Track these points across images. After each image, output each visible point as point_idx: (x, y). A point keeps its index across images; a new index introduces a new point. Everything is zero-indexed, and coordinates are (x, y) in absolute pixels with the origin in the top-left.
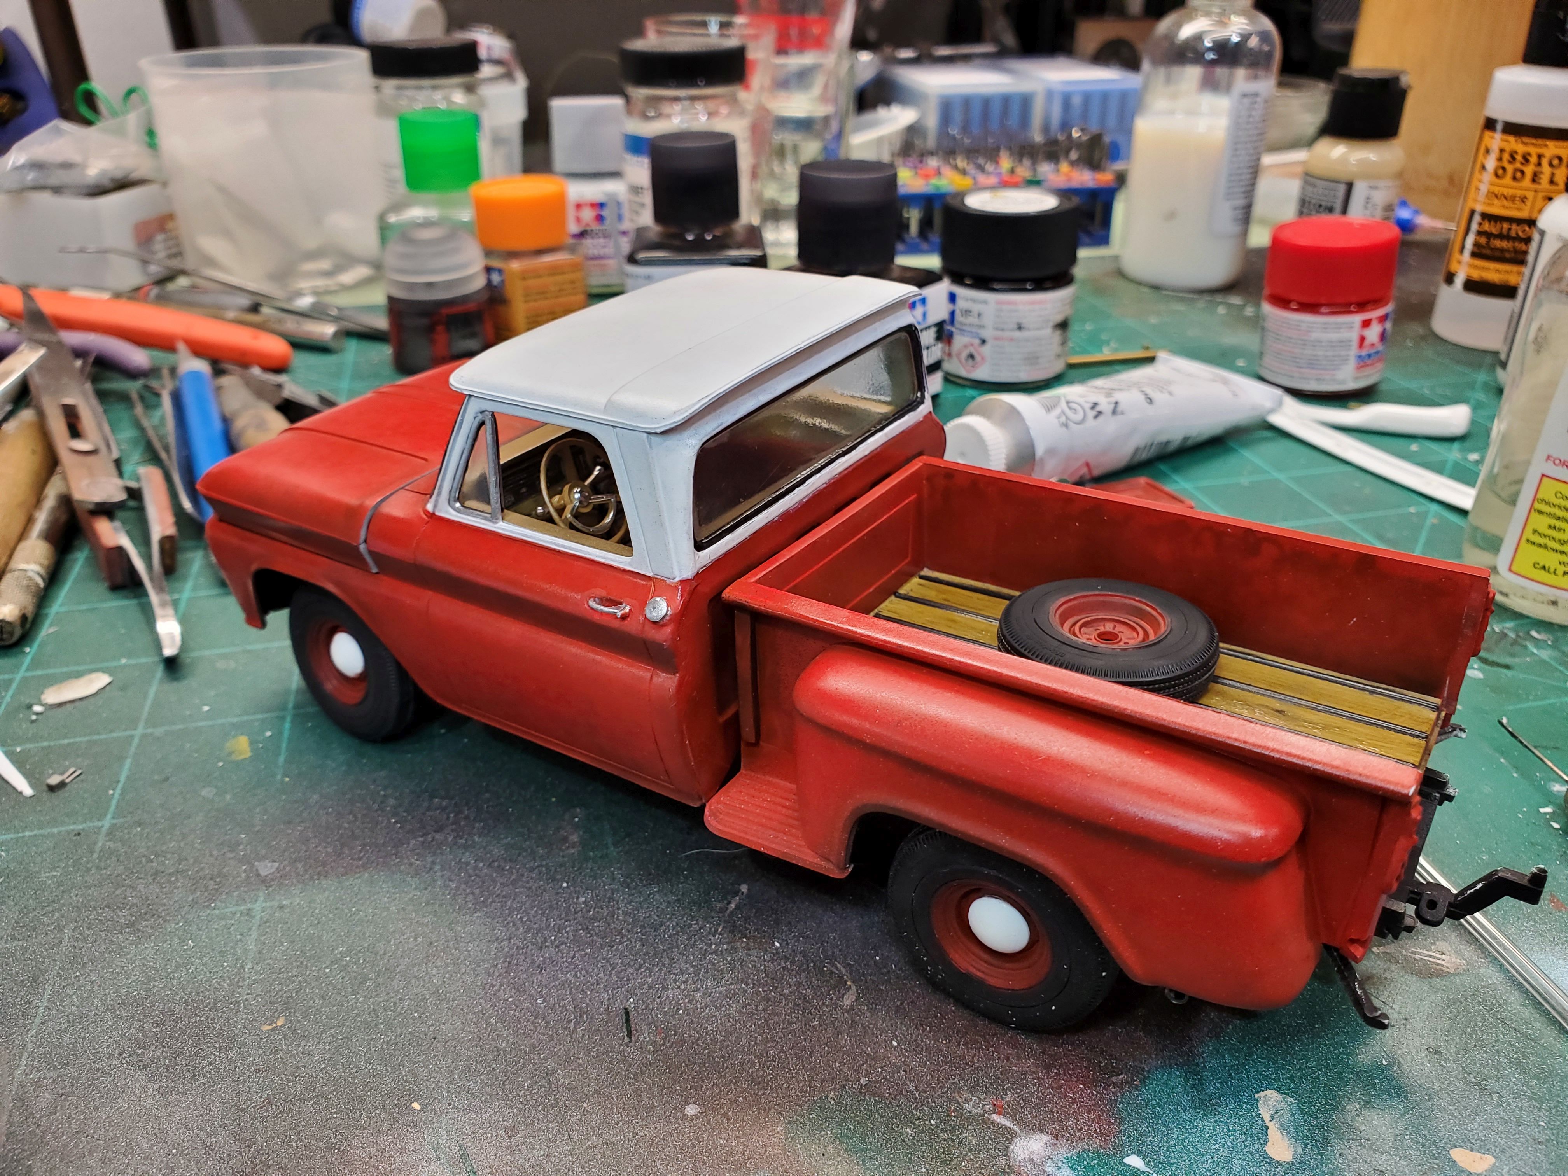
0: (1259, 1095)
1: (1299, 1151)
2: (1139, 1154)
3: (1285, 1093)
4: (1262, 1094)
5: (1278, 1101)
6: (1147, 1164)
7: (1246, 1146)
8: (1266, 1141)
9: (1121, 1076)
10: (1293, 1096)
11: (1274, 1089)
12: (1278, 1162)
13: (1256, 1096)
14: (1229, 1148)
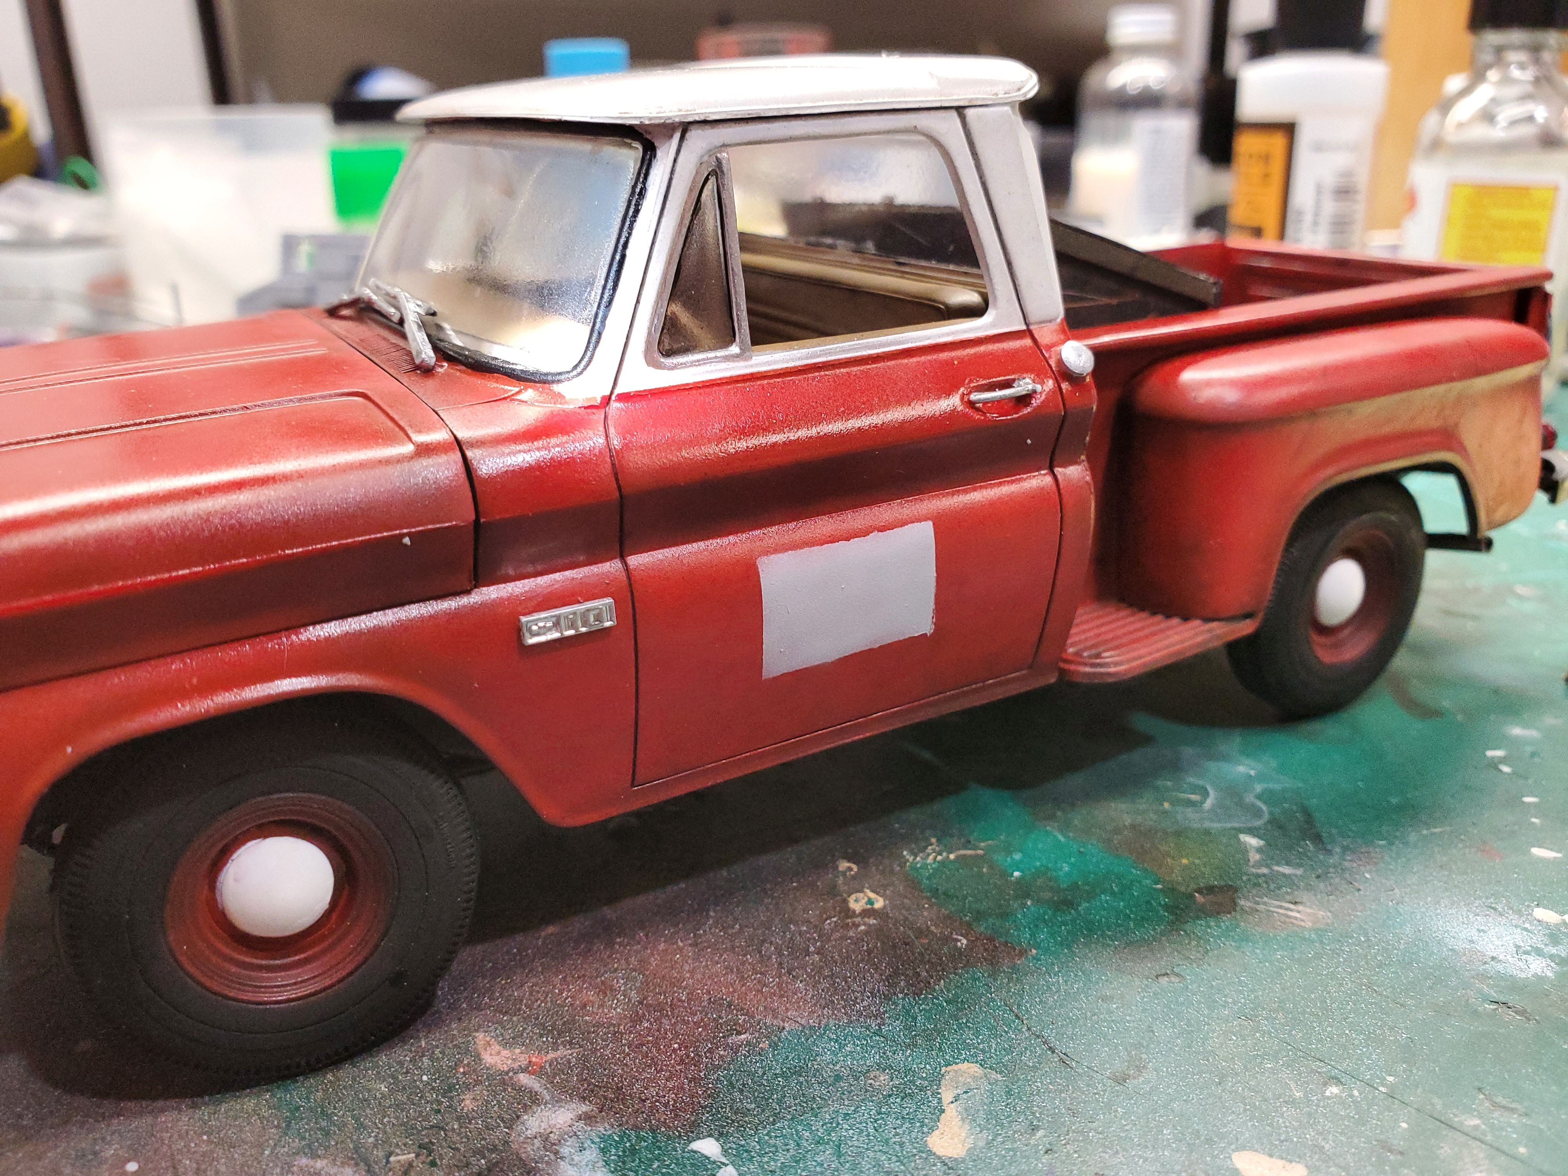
0: (949, 1068)
1: (981, 1144)
2: (721, 1136)
3: (991, 1068)
4: (954, 1067)
5: (975, 1078)
6: (725, 1152)
7: (897, 1134)
8: (932, 1129)
9: (743, 1036)
10: (1001, 1072)
11: (977, 1062)
12: (939, 1158)
13: (943, 1069)
14: (868, 1135)
